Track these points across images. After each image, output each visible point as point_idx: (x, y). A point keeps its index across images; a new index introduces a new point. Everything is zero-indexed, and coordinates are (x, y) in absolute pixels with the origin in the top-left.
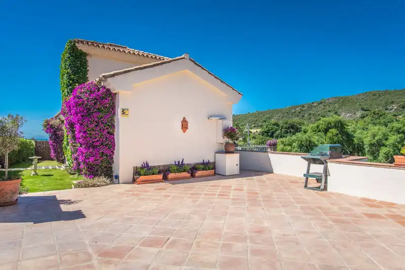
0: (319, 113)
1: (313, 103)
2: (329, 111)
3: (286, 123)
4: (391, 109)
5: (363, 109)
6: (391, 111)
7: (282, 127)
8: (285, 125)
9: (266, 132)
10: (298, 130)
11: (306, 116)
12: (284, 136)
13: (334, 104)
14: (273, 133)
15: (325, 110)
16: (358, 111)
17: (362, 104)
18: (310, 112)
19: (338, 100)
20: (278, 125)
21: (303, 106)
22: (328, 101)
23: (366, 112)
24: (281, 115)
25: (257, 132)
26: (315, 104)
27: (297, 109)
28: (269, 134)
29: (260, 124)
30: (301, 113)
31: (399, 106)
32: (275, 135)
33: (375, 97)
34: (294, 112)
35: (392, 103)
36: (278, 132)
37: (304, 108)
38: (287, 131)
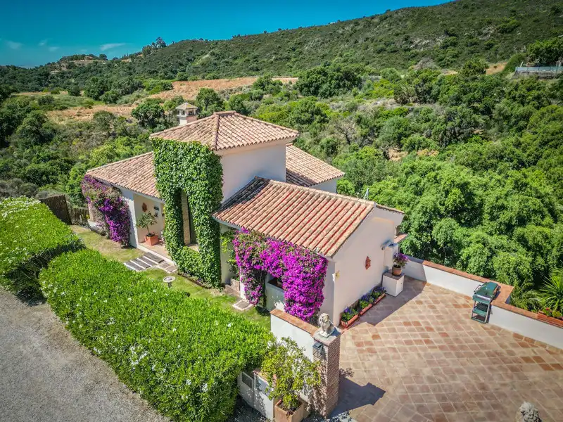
0: (381, 37)
1: (373, 18)
2: (397, 35)
3: (338, 70)
4: (486, 34)
5: (447, 33)
6: (485, 38)
7: (332, 77)
8: (337, 74)
9: (306, 86)
10: (356, 82)
11: (360, 42)
12: (334, 93)
13: (406, 21)
14: (317, 88)
15: (390, 33)
16: (439, 35)
17: (447, 22)
18: (368, 35)
19: (411, 14)
20: (325, 74)
21: (357, 24)
22: (396, 16)
23: (452, 37)
24: (320, 39)
25: (291, 83)
26: (376, 20)
27: (347, 28)
28: (312, 89)
29: (286, 54)
30: (354, 36)
31: (498, 29)
32: (321, 91)
33: (466, 10)
34: (342, 34)
35: (490, 23)
36: (325, 86)
37: (358, 28)
38: (339, 84)
